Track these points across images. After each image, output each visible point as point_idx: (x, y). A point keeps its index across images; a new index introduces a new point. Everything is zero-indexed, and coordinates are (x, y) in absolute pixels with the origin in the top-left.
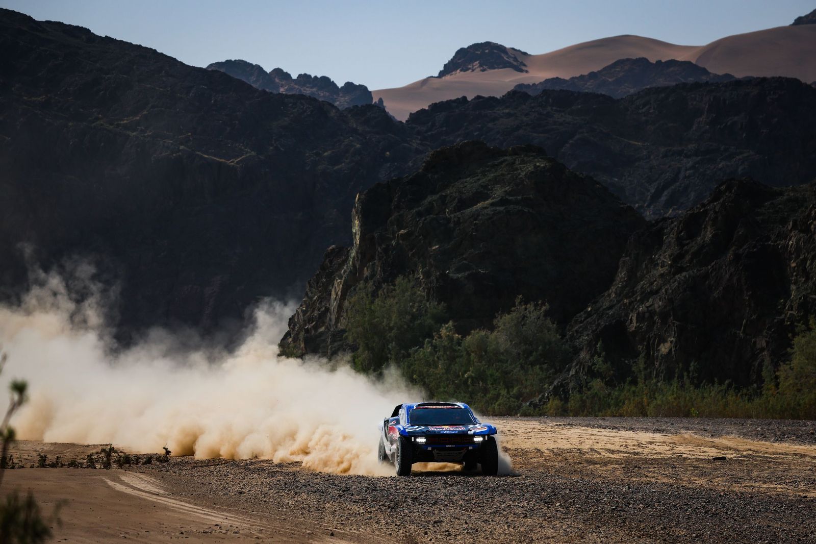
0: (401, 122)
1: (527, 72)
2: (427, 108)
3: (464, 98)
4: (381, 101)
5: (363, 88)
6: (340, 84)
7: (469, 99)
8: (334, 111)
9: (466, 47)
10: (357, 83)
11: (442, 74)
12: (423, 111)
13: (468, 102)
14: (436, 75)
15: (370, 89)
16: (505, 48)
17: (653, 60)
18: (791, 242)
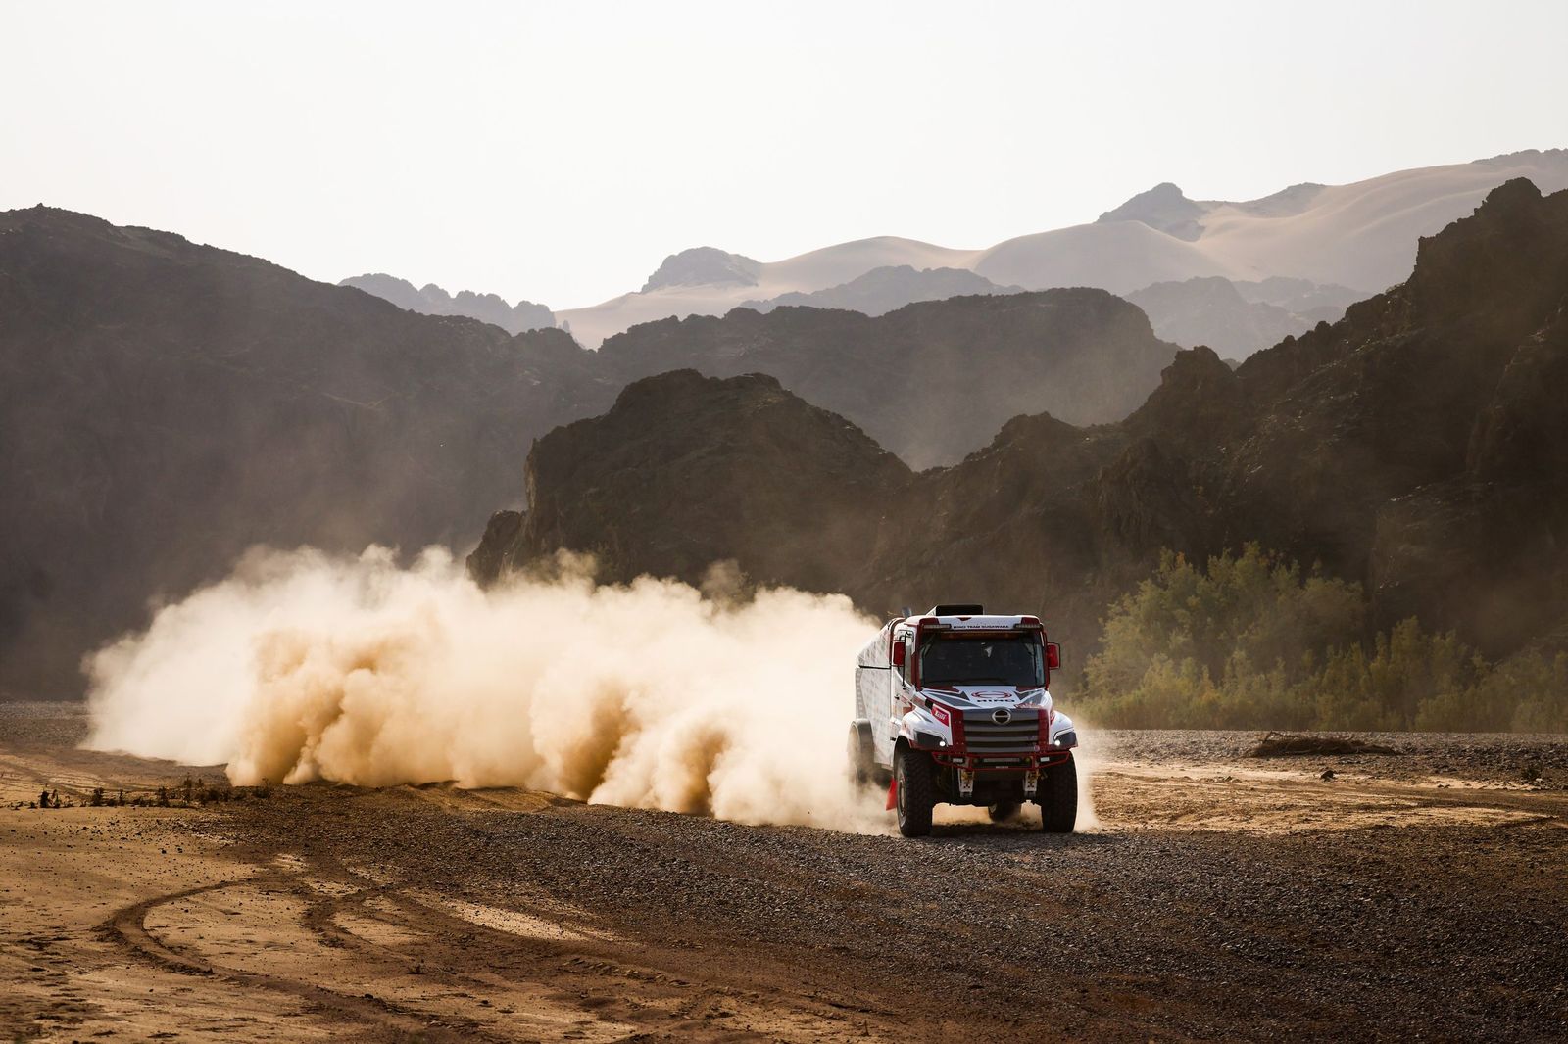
0: (591, 350)
1: (757, 285)
2: (626, 332)
3: (674, 318)
4: (566, 324)
5: (542, 309)
6: (513, 304)
7: (681, 319)
8: (504, 337)
9: (677, 254)
10: (534, 302)
11: (646, 289)
12: (620, 335)
13: (679, 323)
14: (639, 290)
15: (551, 310)
16: (727, 254)
17: (919, 269)
18: (1101, 497)
